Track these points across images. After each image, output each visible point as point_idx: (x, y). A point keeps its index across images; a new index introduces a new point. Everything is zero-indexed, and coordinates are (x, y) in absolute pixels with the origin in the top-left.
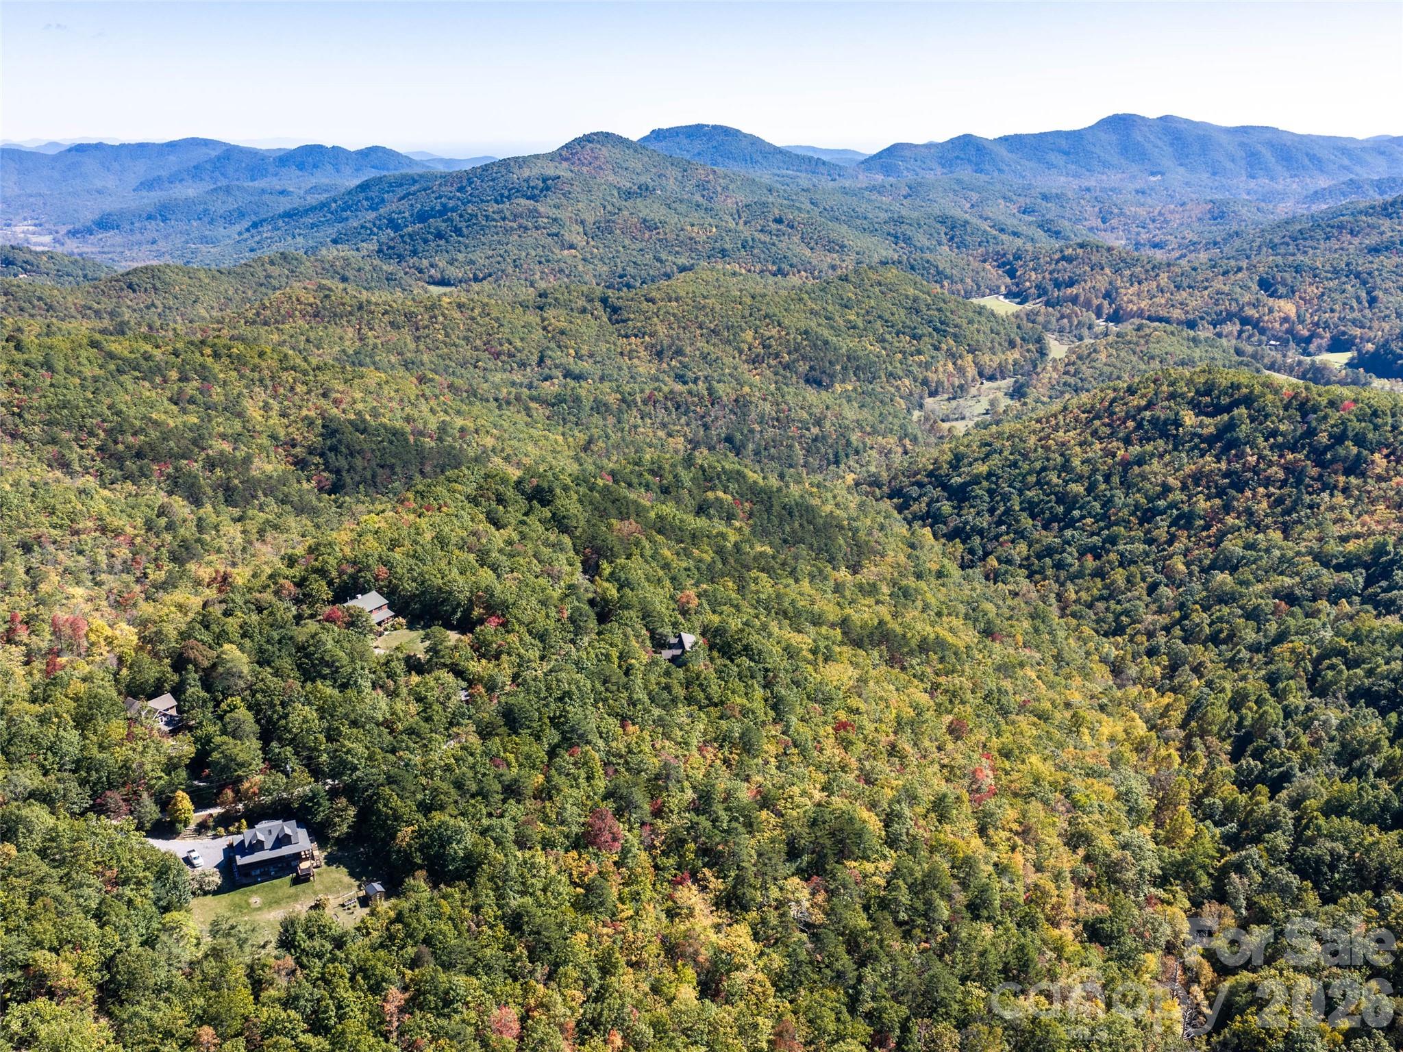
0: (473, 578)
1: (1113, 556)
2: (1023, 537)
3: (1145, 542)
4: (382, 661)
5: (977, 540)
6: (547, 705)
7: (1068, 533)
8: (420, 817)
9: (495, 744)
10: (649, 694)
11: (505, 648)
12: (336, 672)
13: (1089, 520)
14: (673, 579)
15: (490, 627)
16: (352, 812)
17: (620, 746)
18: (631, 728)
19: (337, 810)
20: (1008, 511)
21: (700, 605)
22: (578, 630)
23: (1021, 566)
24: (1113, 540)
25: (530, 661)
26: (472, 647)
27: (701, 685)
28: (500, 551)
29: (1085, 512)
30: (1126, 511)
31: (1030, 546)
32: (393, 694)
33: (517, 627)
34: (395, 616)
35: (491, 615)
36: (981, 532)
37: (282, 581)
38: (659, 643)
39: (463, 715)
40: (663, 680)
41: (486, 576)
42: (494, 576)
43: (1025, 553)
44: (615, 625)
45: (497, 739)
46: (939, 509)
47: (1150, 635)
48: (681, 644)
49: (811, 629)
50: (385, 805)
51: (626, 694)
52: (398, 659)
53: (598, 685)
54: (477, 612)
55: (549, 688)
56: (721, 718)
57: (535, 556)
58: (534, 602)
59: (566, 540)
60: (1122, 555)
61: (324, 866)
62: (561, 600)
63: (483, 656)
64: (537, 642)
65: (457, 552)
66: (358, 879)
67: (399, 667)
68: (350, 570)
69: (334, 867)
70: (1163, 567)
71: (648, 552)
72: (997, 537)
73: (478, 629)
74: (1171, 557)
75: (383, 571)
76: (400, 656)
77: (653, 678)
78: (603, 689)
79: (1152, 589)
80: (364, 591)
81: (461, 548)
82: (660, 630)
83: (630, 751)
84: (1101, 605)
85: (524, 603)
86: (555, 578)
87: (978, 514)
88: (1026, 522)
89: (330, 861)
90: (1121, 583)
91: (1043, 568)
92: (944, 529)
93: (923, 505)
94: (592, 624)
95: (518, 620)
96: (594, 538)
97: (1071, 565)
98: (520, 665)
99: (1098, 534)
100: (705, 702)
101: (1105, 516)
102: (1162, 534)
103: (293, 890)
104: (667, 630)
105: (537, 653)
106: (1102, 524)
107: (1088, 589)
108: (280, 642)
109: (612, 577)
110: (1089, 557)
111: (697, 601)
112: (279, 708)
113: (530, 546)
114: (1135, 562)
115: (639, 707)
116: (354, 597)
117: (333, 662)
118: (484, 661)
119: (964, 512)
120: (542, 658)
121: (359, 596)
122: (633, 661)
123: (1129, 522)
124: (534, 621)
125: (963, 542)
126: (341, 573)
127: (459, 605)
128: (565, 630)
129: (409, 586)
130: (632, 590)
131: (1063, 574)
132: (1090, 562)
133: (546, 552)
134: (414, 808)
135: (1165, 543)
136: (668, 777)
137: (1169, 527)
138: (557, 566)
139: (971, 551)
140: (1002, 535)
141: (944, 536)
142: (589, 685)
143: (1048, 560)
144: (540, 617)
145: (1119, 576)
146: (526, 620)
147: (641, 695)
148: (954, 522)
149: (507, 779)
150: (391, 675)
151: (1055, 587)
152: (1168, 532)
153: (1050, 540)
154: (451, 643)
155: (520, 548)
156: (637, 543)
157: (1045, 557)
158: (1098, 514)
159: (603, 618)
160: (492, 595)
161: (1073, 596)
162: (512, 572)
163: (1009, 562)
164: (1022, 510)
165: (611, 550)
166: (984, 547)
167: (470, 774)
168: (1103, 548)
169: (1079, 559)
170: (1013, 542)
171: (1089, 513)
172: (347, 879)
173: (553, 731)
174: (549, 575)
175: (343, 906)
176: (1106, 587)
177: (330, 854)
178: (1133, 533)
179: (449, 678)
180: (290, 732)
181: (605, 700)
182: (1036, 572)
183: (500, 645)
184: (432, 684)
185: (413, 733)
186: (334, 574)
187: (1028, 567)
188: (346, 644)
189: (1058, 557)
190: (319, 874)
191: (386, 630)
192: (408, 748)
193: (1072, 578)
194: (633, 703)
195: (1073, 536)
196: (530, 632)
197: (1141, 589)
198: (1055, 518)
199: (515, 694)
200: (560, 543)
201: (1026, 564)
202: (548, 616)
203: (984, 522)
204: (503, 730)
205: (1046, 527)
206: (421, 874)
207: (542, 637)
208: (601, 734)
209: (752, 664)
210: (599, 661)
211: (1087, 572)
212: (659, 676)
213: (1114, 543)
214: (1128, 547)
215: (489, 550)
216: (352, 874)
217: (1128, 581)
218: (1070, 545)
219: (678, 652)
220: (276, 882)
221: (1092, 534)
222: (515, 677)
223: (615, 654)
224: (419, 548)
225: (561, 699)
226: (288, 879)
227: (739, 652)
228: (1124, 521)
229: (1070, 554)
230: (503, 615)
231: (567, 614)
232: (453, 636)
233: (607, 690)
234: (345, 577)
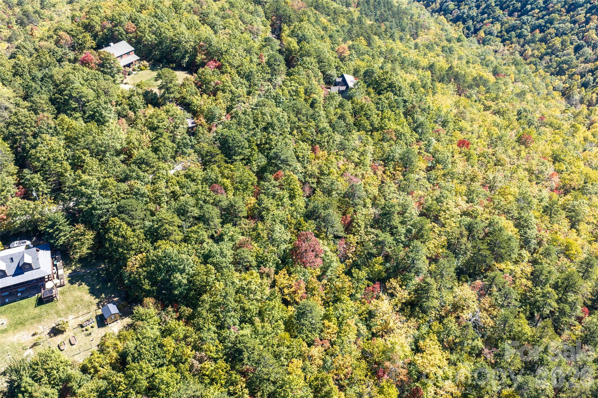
0: (197, 33)
1: (552, 31)
2: (498, 20)
3: (571, 23)
4: (127, 95)
5: (470, 23)
6: (254, 135)
7: (525, 18)
8: (148, 245)
9: (214, 172)
10: (330, 122)
11: (220, 86)
12: (84, 105)
13: (537, 11)
14: (331, 37)
15: (208, 70)
16: (90, 235)
17: (314, 168)
18: (320, 153)
19: (77, 235)
20: (488, 7)
21: (351, 54)
22: (274, 72)
23: (497, 36)
24: (551, 22)
25: (240, 96)
26: (196, 84)
27: (365, 115)
28: (216, 14)
29: (534, 6)
30: (559, 5)
31: (502, 25)
32: (132, 123)
33: (229, 69)
34: (141, 60)
35: (210, 60)
36: (472, 18)
37: (61, 33)
38: (329, 82)
39: (186, 145)
40: (339, 111)
41: (205, 31)
42: (212, 32)
43: (499, 30)
44: (301, 68)
45: (215, 167)
46: (447, 6)
47: (582, 75)
48: (344, 82)
49: (415, 71)
50: (116, 234)
51: (313, 123)
52: (138, 94)
53: (292, 116)
54: (200, 57)
55: (256, 120)
56: (382, 140)
57: (240, 18)
58: (241, 51)
59: (260, 8)
60: (557, 29)
61: (67, 285)
62: (260, 49)
63: (204, 92)
64: (244, 81)
65: (185, 13)
66: (97, 297)
67: (139, 100)
68: (109, 26)
69: (76, 285)
70: (583, 37)
71: (313, 20)
72: (482, 21)
73: (200, 70)
74: (588, 31)
75: (131, 26)
76: (140, 91)
77: (332, 109)
78: (296, 119)
79: (578, 49)
80: (117, 41)
81: (189, 12)
82: (329, 72)
83: (322, 173)
84: (547, 58)
85: (234, 51)
86: (255, 34)
87: (470, 8)
88: (499, 12)
89: (74, 278)
90: (558, 45)
91: (511, 37)
92: (451, 17)
93: (438, 4)
94: (283, 67)
95: (230, 64)
96: (277, 10)
97: (527, 36)
98: (232, 100)
99: (542, 18)
100: (369, 128)
101: (546, 8)
102: (582, 18)
103: (38, 310)
104: (333, 72)
105: (245, 90)
106: (544, 13)
107: (538, 49)
108: (42, 80)
109: (293, 34)
110: (537, 31)
111: (349, 52)
112: (30, 138)
113: (236, 12)
114: (566, 34)
115: (325, 134)
116: (108, 45)
117: (81, 97)
118: (205, 96)
119: (462, 7)
120: (249, 93)
121: (112, 44)
122: (314, 95)
123: (561, 11)
124: (242, 65)
125: (464, 23)
126: (103, 27)
127: (186, 52)
128: (264, 72)
129: (150, 38)
130: (308, 43)
131: (522, 40)
132: (538, 35)
133: (248, 17)
134: (142, 236)
135: (583, 22)
136: (353, 195)
137: (586, 13)
138: (256, 26)
139: (468, 28)
140: (484, 20)
141: (451, 20)
142: (286, 118)
143: (513, 33)
144: (246, 62)
145: (557, 41)
146: (236, 63)
147: (324, 124)
148: (456, 13)
149: (225, 203)
150: (133, 107)
151: (518, 47)
152: (585, 17)
153: (513, 22)
154: (180, 82)
155: (229, 12)
156: (305, 13)
157: (510, 31)
158: (541, 7)
159: (290, 62)
160: (210, 45)
161: (530, 53)
162: (225, 28)
163: (490, 33)
164: (496, 5)
165: (289, 17)
166: (475, 26)
167: (192, 201)
168: (545, 26)
169: (531, 32)
170: (492, 23)
171: (537, 6)
172: (88, 298)
173: (260, 155)
174: (250, 32)
175: (82, 326)
176: (549, 48)
177: (74, 271)
178: (563, 18)
179: (178, 110)
180: (38, 160)
181: (298, 128)
182: (506, 40)
183: (217, 84)
184: (164, 115)
185: (143, 163)
186: (98, 28)
187: (501, 37)
188: (94, 82)
189: (519, 31)
190: (62, 293)
191: (134, 70)
192: (138, 178)
193: (528, 43)
194: (320, 131)
195: (527, 19)
196: (239, 73)
197: (570, 49)
198: (515, 10)
199: (229, 127)
200: (256, 11)
201: (500, 35)
202: (251, 61)
203: (474, 12)
204: (220, 157)
205: (511, 14)
206: (149, 301)
207: (248, 77)
208: (298, 157)
209: (396, 97)
210: (291, 95)
211: (537, 39)
212: (336, 108)
213: (551, 23)
214: (561, 25)
215: (208, 13)
216: (93, 292)
217: (562, 45)
218: (525, 24)
219: (343, 88)
220: (23, 302)
221: (538, 19)
222: (229, 109)
223: (302, 90)
224: (159, 12)
225: (265, 129)
226: (33, 299)
227: (386, 89)
228: (558, 11)
229: (527, 30)
230: (219, 60)
231: (265, 59)
232: (181, 76)
233: (299, 120)
234: (105, 31)
